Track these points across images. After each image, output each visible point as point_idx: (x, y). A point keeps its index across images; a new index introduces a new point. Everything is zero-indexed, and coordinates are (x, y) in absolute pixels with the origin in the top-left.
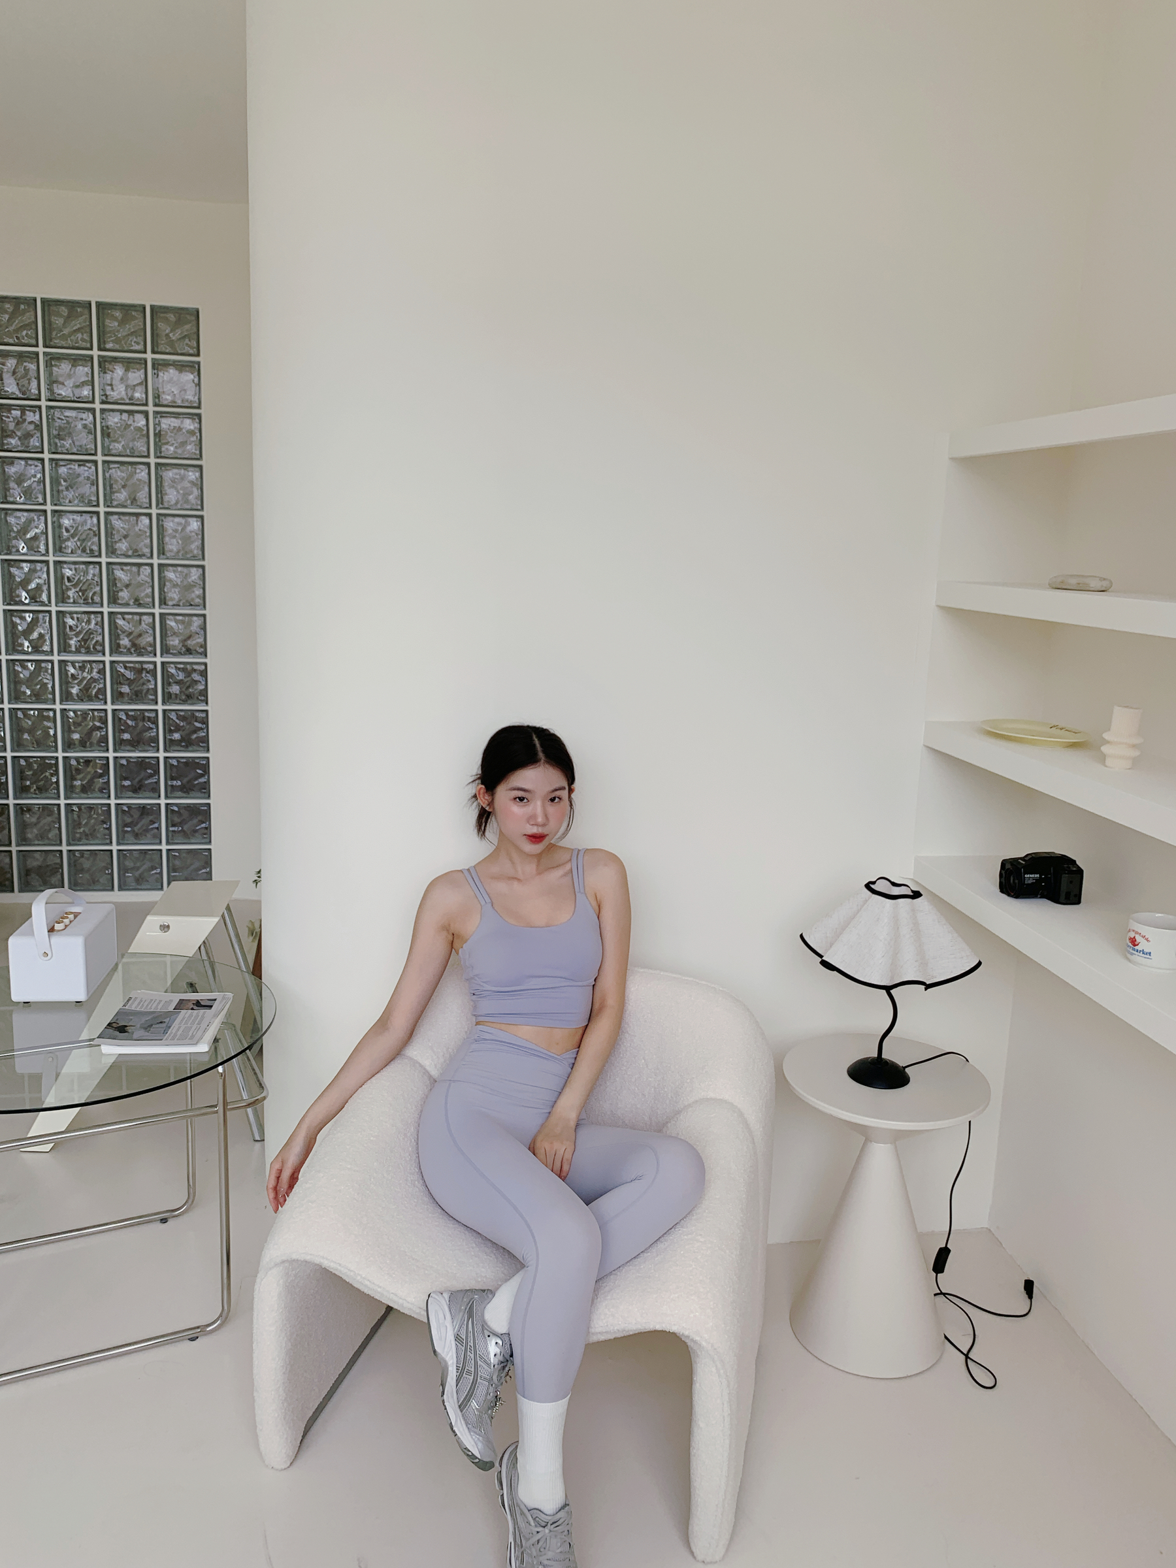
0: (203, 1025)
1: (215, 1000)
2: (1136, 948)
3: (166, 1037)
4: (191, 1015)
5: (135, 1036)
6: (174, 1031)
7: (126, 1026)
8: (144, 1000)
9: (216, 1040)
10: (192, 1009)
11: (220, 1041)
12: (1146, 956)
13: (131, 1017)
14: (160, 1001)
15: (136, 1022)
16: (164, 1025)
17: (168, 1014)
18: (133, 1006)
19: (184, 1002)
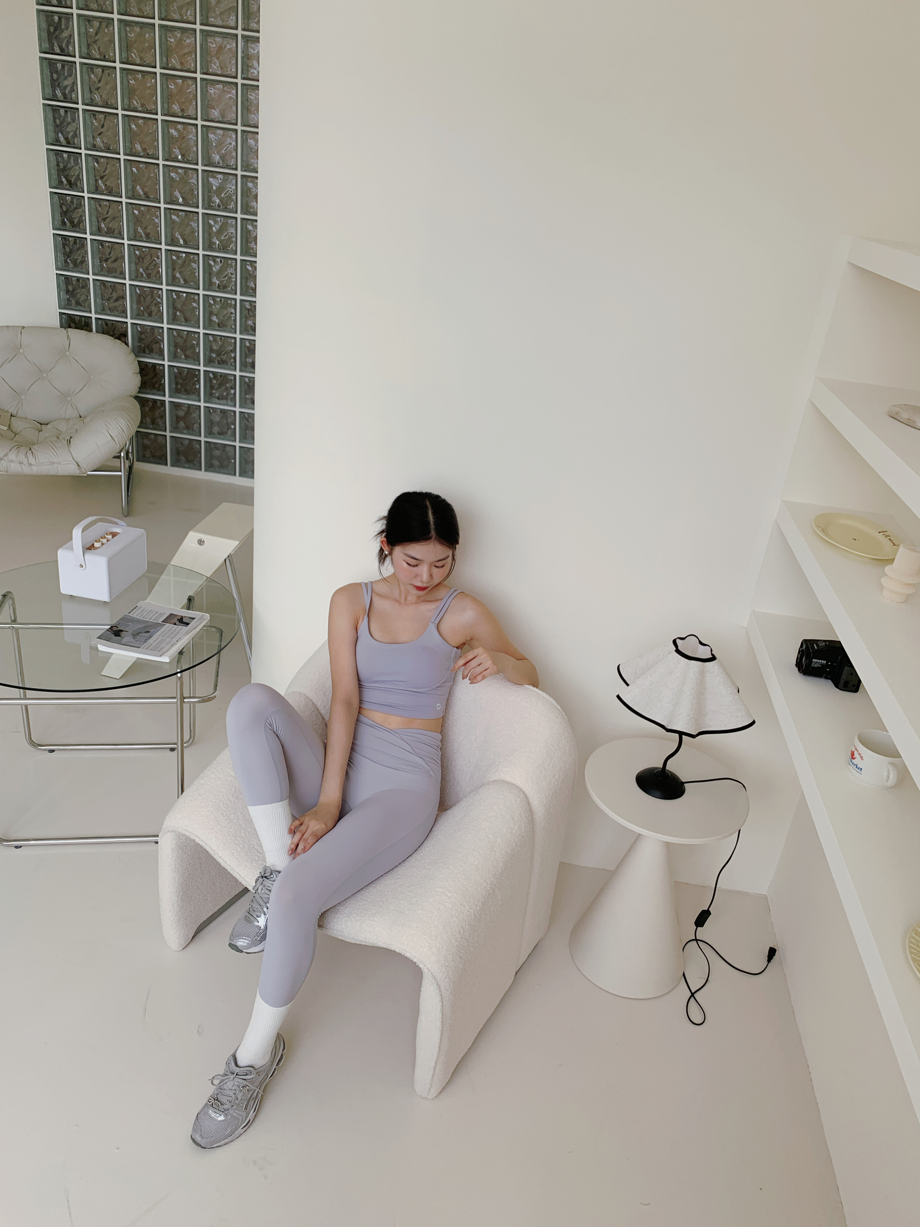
0: (174, 640)
1: (194, 619)
2: (853, 760)
3: (143, 646)
4: (173, 627)
5: (124, 641)
6: (151, 642)
7: (122, 631)
8: (145, 610)
9: (181, 653)
10: (175, 624)
11: (184, 654)
12: (858, 770)
13: (129, 624)
14: (157, 612)
15: (131, 628)
16: (148, 635)
17: (157, 626)
18: (135, 615)
19: (173, 616)
